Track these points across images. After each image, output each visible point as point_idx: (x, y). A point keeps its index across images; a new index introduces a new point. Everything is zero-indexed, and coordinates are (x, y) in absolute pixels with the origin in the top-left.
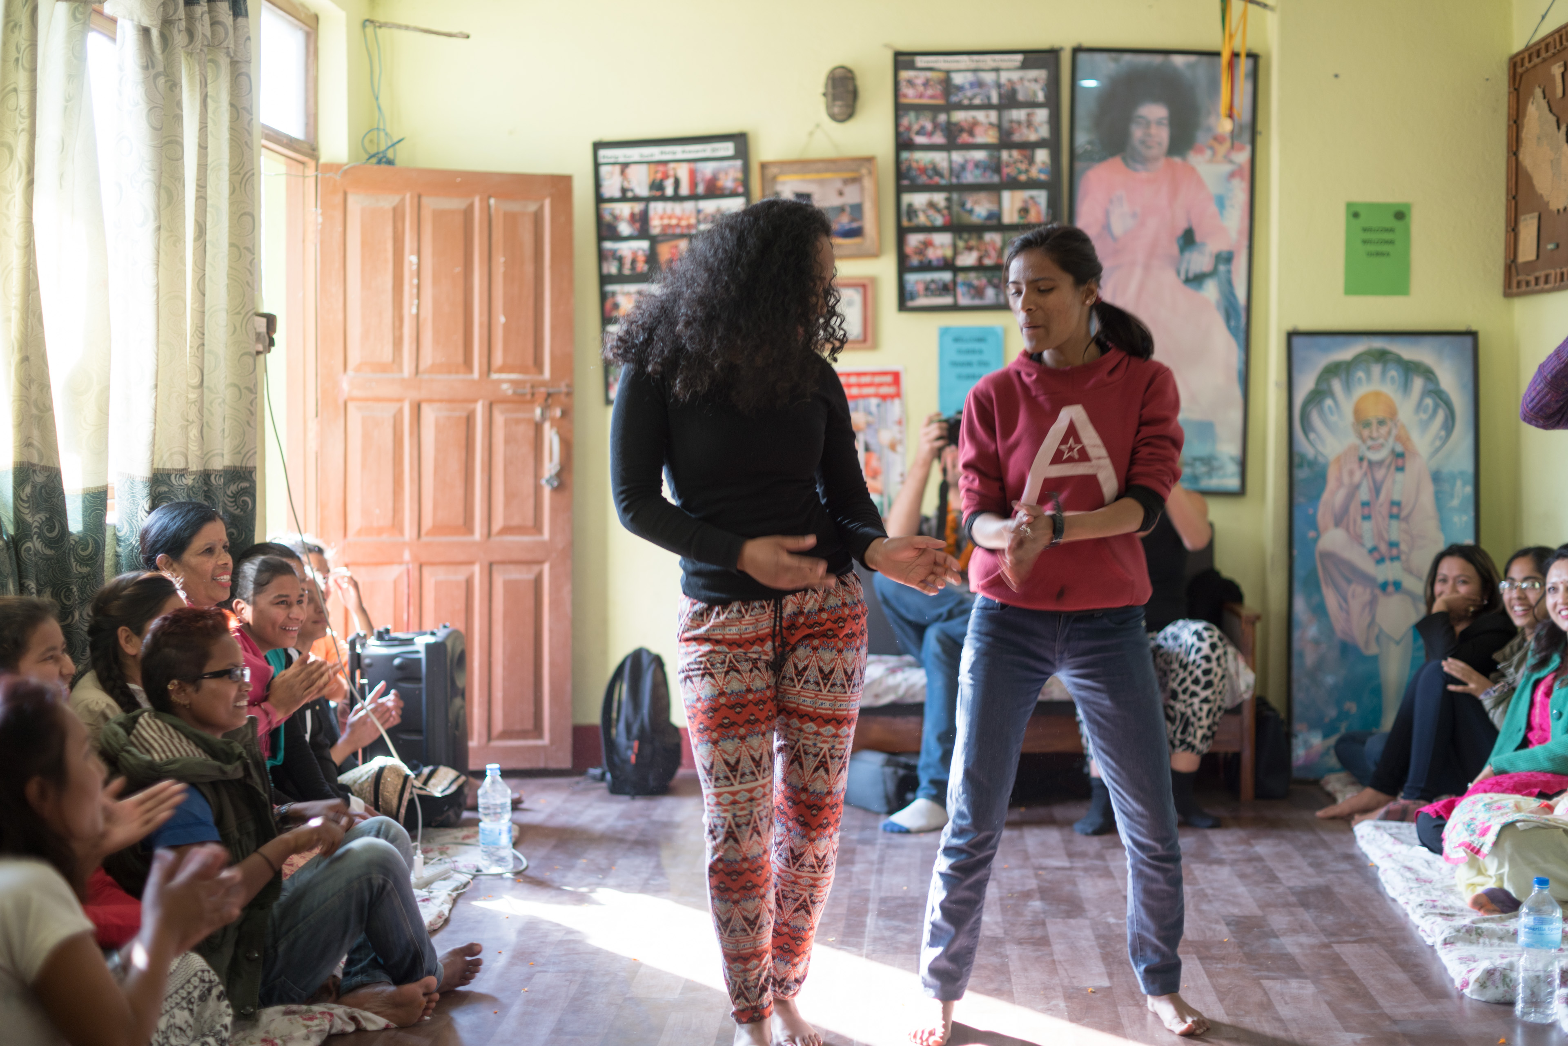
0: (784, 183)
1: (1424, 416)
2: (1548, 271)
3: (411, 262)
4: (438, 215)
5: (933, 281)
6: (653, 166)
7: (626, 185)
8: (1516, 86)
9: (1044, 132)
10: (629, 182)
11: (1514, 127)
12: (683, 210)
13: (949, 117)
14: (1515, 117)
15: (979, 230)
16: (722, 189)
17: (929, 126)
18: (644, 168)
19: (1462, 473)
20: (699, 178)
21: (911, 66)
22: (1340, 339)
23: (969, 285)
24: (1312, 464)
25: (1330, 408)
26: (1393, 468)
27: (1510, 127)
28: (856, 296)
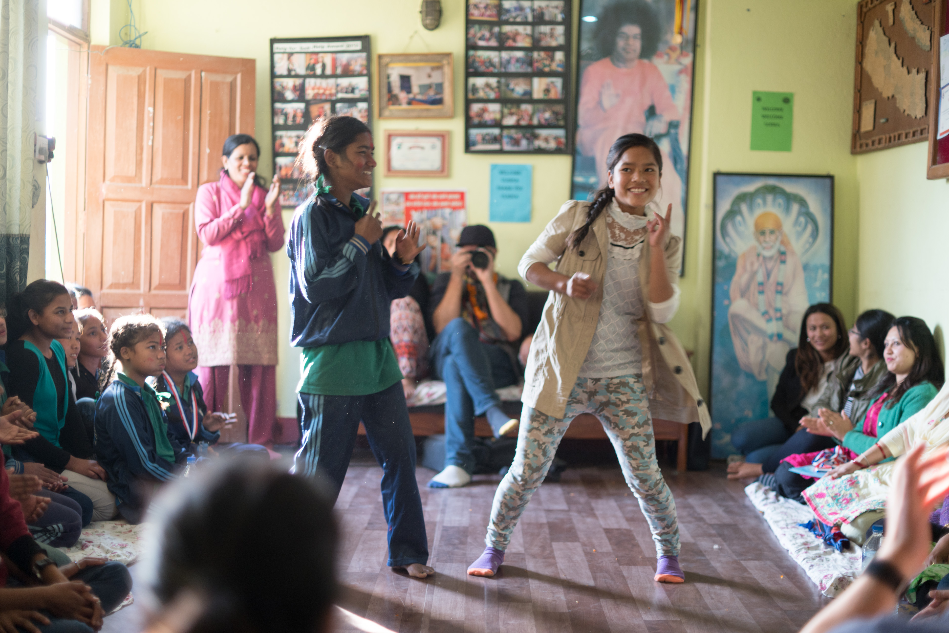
0: (393, 68)
1: (799, 229)
2: (881, 136)
3: (149, 111)
4: (168, 82)
5: (488, 134)
6: (308, 55)
7: (291, 67)
8: (862, 20)
9: (561, 40)
10: (293, 65)
11: (860, 47)
12: (328, 84)
13: (500, 29)
14: (861, 40)
15: (517, 102)
16: (353, 71)
17: (487, 34)
18: (303, 56)
19: (822, 266)
20: (338, 63)
22: (747, 178)
23: (511, 138)
24: (727, 257)
25: (739, 222)
26: (779, 261)
27: (857, 46)
28: (438, 143)
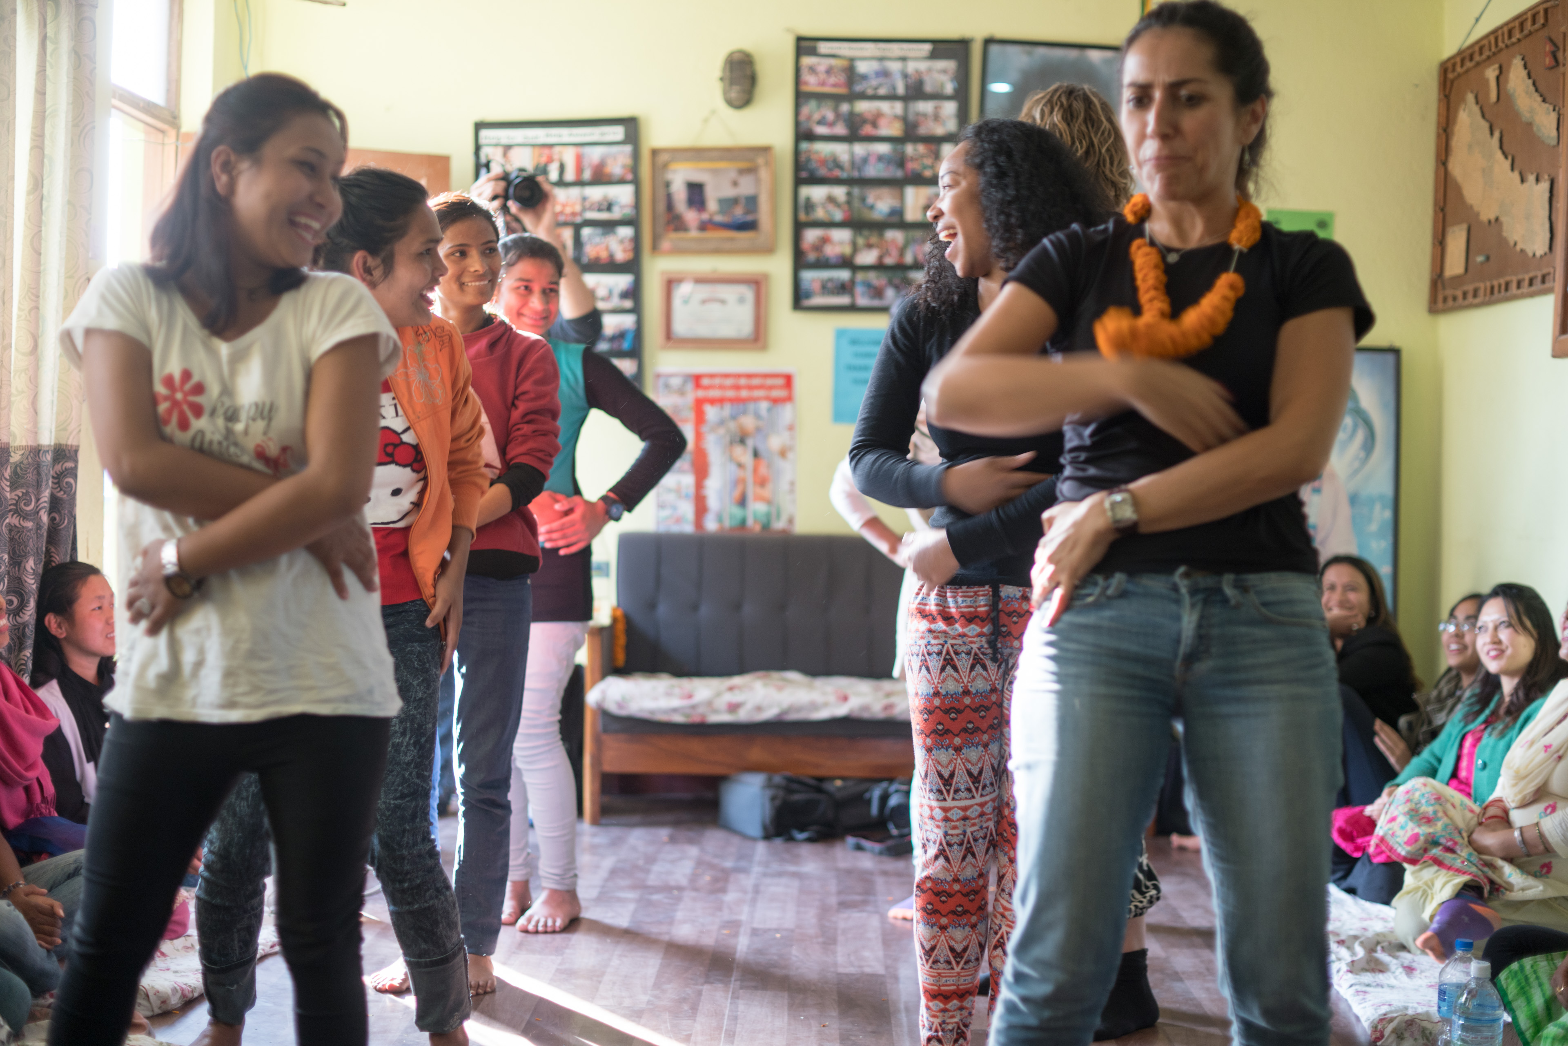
0: (675, 172)
1: (1343, 436)
2: (1477, 285)
5: (830, 280)
6: (537, 150)
7: (508, 168)
8: (1447, 93)
9: (951, 125)
10: (511, 165)
11: (1444, 136)
12: (568, 197)
13: (852, 107)
14: (1445, 126)
15: (880, 227)
16: (610, 175)
17: (830, 116)
18: (528, 150)
19: (1381, 497)
20: (586, 163)
21: (813, 52)
23: (868, 285)
27: (1438, 136)
28: (748, 293)
